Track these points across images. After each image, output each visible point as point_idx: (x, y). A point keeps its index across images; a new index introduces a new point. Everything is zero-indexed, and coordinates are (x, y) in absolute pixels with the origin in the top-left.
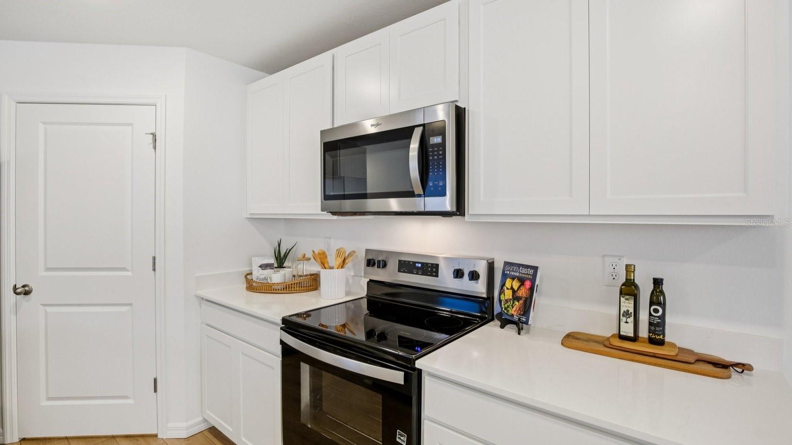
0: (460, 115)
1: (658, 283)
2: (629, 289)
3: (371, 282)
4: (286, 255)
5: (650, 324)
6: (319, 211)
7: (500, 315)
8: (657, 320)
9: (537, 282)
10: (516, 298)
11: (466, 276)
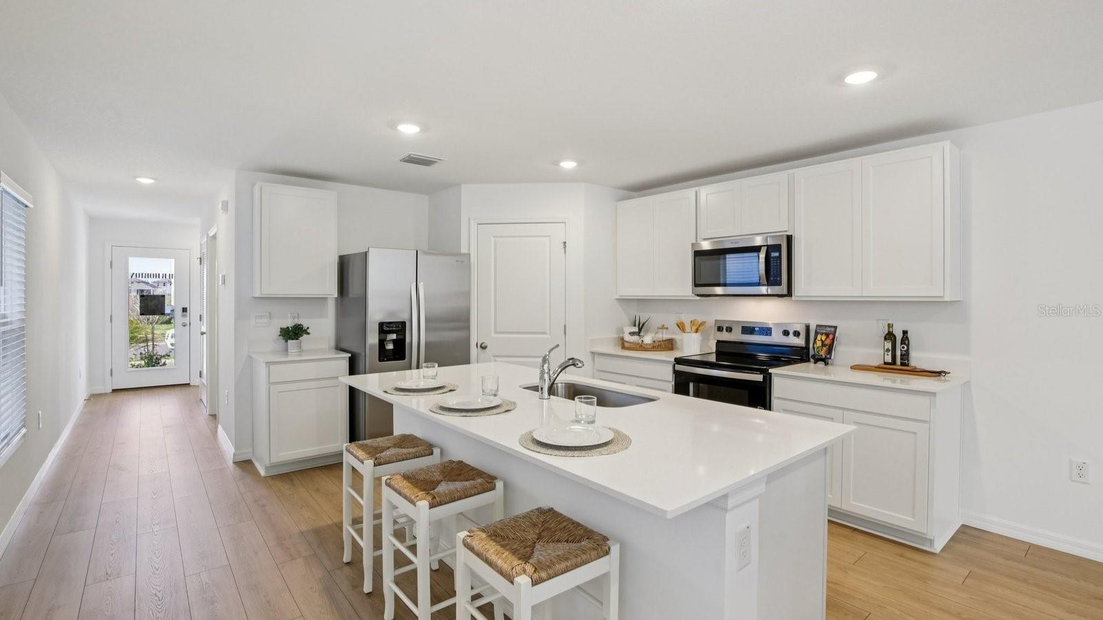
0: (789, 239)
1: (905, 332)
2: (890, 336)
3: (719, 342)
4: (643, 325)
5: (901, 355)
6: (691, 294)
7: (814, 357)
8: (904, 352)
9: (837, 335)
10: (823, 345)
11: (791, 334)
